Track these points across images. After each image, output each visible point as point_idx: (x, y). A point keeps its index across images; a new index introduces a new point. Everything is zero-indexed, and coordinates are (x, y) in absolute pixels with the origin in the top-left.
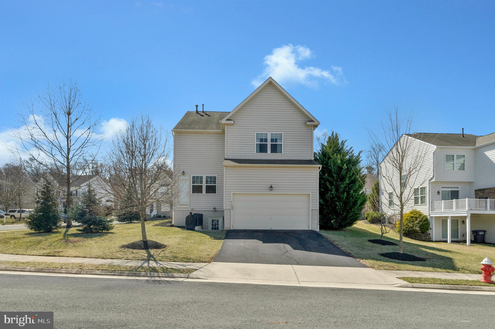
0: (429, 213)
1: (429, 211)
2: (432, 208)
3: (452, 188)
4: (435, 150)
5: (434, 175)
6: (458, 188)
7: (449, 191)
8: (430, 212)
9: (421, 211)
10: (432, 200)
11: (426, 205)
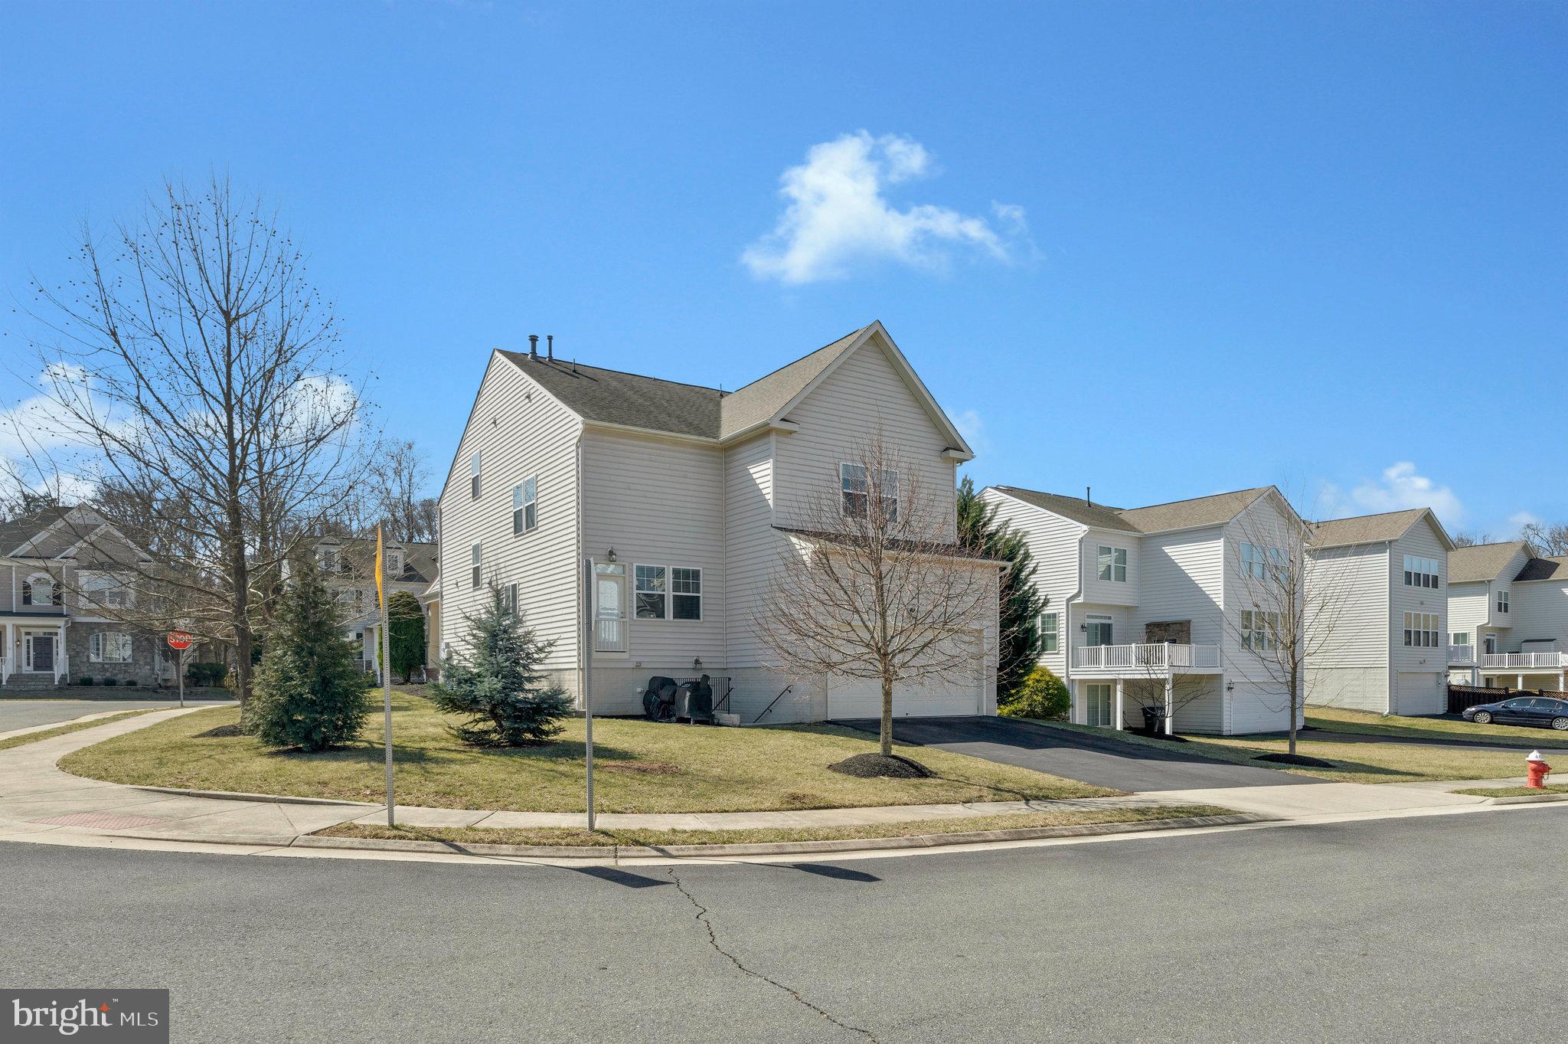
0: (1067, 673)
1: (1067, 668)
2: (1074, 661)
3: (1101, 617)
4: (1083, 535)
5: (1080, 588)
6: (1110, 618)
7: (1097, 625)
8: (1070, 669)
9: (1049, 668)
10: (1072, 642)
11: (1058, 654)
